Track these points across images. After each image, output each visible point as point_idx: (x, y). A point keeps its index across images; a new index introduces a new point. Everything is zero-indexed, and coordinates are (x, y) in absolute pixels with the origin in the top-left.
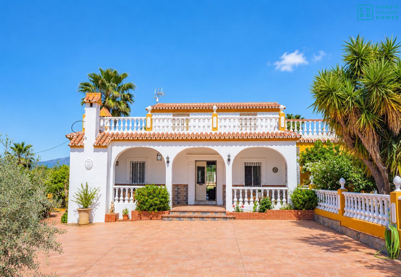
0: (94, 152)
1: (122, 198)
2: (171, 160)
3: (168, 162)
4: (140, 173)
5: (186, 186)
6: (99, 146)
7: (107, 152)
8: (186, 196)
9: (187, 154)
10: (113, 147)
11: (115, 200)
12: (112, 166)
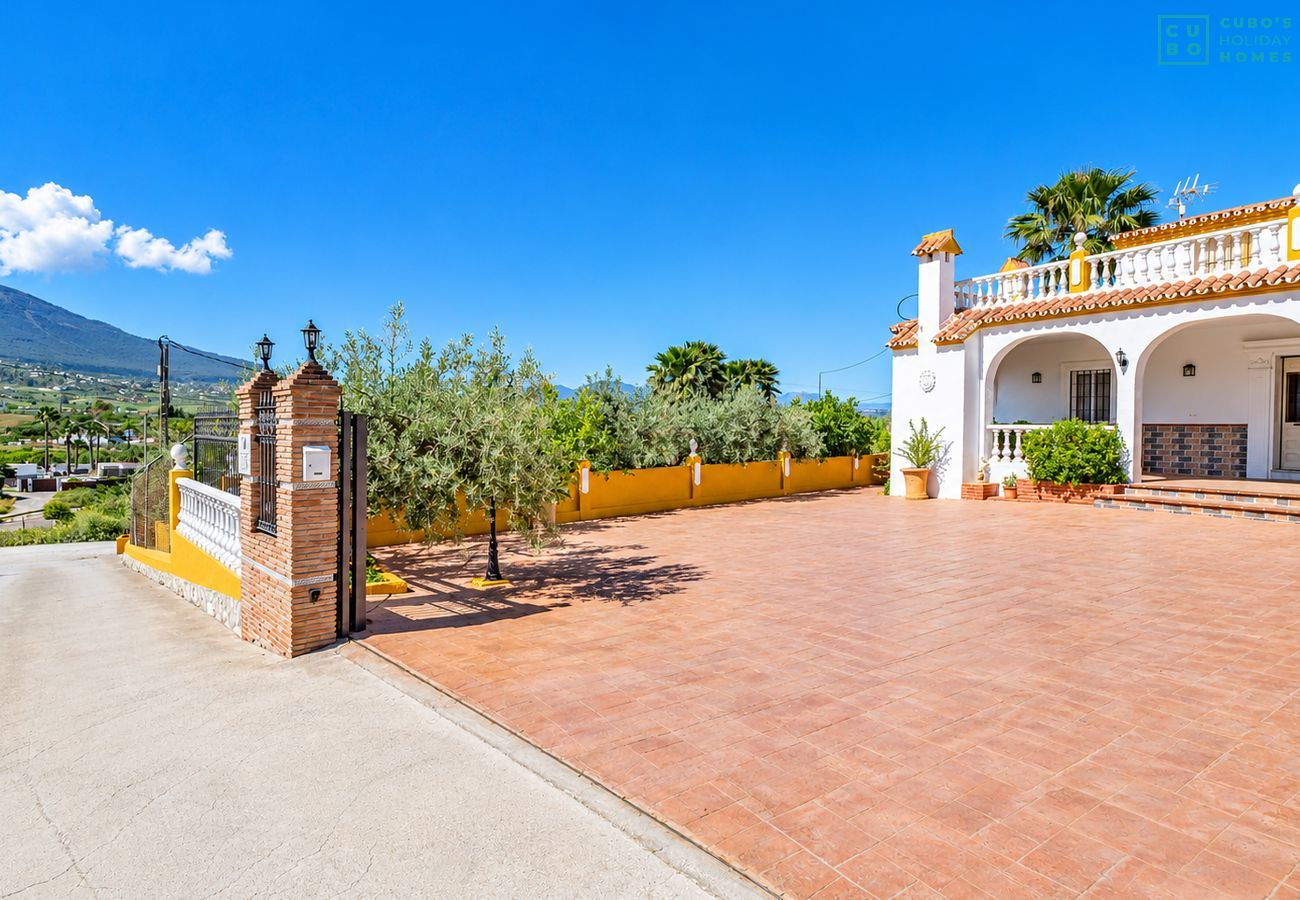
0: (938, 352)
1: (1007, 451)
2: (1133, 360)
3: (1124, 363)
4: (1096, 397)
5: (1242, 429)
6: (943, 343)
7: (962, 351)
8: (1242, 456)
9: (1247, 340)
10: (985, 337)
11: (991, 456)
12: (983, 382)
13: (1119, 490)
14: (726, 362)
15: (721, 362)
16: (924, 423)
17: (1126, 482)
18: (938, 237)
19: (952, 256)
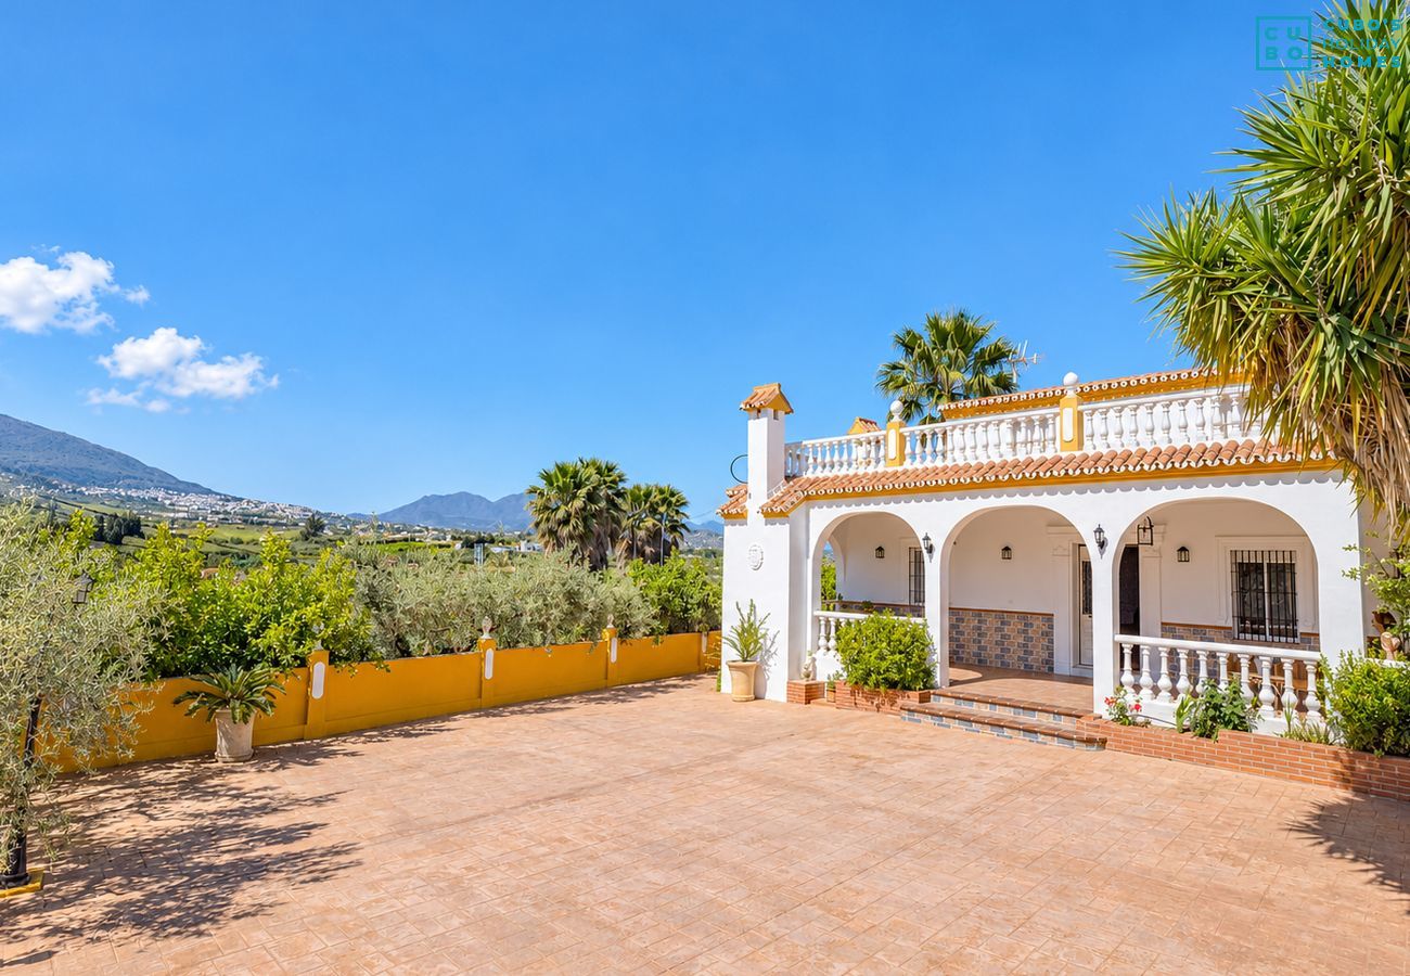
0: (766, 525)
1: (833, 643)
2: (938, 543)
3: (931, 549)
5: (1049, 617)
6: (770, 514)
7: (788, 525)
8: (1050, 650)
9: (1049, 525)
10: (811, 510)
11: (819, 648)
12: (810, 562)
13: (924, 699)
14: (627, 486)
15: (621, 485)
16: (752, 606)
17: (933, 688)
18: (767, 390)
19: (781, 414)
